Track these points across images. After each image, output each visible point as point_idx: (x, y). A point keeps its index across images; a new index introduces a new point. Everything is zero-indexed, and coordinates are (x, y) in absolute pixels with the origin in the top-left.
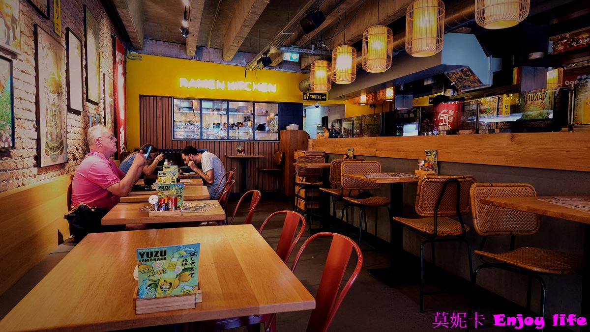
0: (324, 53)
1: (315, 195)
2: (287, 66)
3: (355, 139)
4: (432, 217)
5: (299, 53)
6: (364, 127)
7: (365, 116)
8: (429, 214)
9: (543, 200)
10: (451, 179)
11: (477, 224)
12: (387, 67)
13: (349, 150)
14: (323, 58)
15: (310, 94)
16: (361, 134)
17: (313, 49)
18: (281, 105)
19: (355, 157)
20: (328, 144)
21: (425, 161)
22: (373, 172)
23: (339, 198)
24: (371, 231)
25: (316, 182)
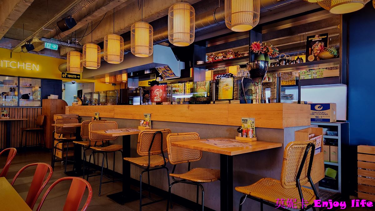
0: (78, 47)
1: (70, 146)
2: (49, 52)
3: (100, 106)
4: (147, 155)
5: (59, 45)
6: (108, 98)
7: (109, 91)
8: (145, 154)
9: (202, 142)
10: (157, 132)
11: (171, 158)
12: (120, 61)
13: (96, 114)
14: (77, 50)
15: (68, 74)
16: (106, 103)
17: (69, 43)
18: (43, 80)
19: (100, 118)
20: (81, 109)
21: (144, 121)
22: (111, 129)
23: (88, 148)
24: (111, 168)
25: (71, 137)
